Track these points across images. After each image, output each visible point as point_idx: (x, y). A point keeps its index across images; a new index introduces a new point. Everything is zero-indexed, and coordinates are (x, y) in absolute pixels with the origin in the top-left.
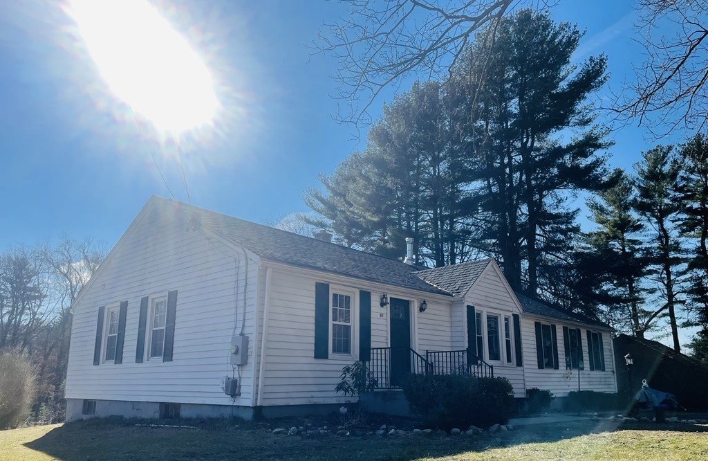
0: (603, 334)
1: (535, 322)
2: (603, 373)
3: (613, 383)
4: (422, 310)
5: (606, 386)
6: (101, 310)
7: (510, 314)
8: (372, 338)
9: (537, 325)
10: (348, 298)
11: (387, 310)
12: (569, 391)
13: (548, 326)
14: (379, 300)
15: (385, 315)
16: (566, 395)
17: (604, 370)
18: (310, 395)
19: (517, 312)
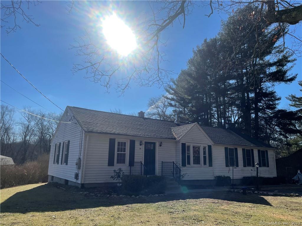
0: (268, 150)
1: (225, 148)
2: (268, 168)
3: (275, 172)
4: (160, 146)
5: (270, 174)
6: (56, 144)
7: (207, 145)
8: (135, 158)
9: (226, 149)
10: (125, 143)
11: (143, 147)
12: (243, 176)
13: (233, 149)
14: (139, 143)
15: (142, 149)
16: (242, 178)
17: (268, 166)
18: (105, 179)
19: (210, 144)
